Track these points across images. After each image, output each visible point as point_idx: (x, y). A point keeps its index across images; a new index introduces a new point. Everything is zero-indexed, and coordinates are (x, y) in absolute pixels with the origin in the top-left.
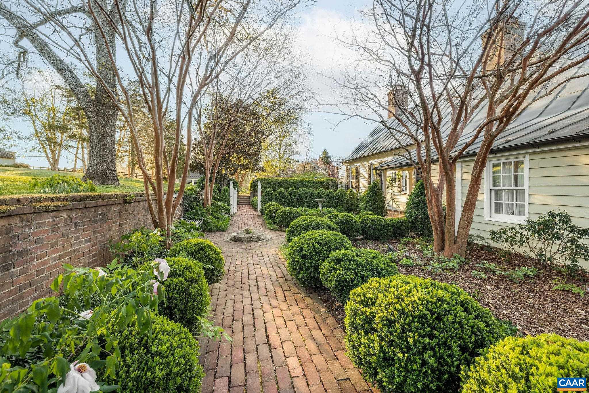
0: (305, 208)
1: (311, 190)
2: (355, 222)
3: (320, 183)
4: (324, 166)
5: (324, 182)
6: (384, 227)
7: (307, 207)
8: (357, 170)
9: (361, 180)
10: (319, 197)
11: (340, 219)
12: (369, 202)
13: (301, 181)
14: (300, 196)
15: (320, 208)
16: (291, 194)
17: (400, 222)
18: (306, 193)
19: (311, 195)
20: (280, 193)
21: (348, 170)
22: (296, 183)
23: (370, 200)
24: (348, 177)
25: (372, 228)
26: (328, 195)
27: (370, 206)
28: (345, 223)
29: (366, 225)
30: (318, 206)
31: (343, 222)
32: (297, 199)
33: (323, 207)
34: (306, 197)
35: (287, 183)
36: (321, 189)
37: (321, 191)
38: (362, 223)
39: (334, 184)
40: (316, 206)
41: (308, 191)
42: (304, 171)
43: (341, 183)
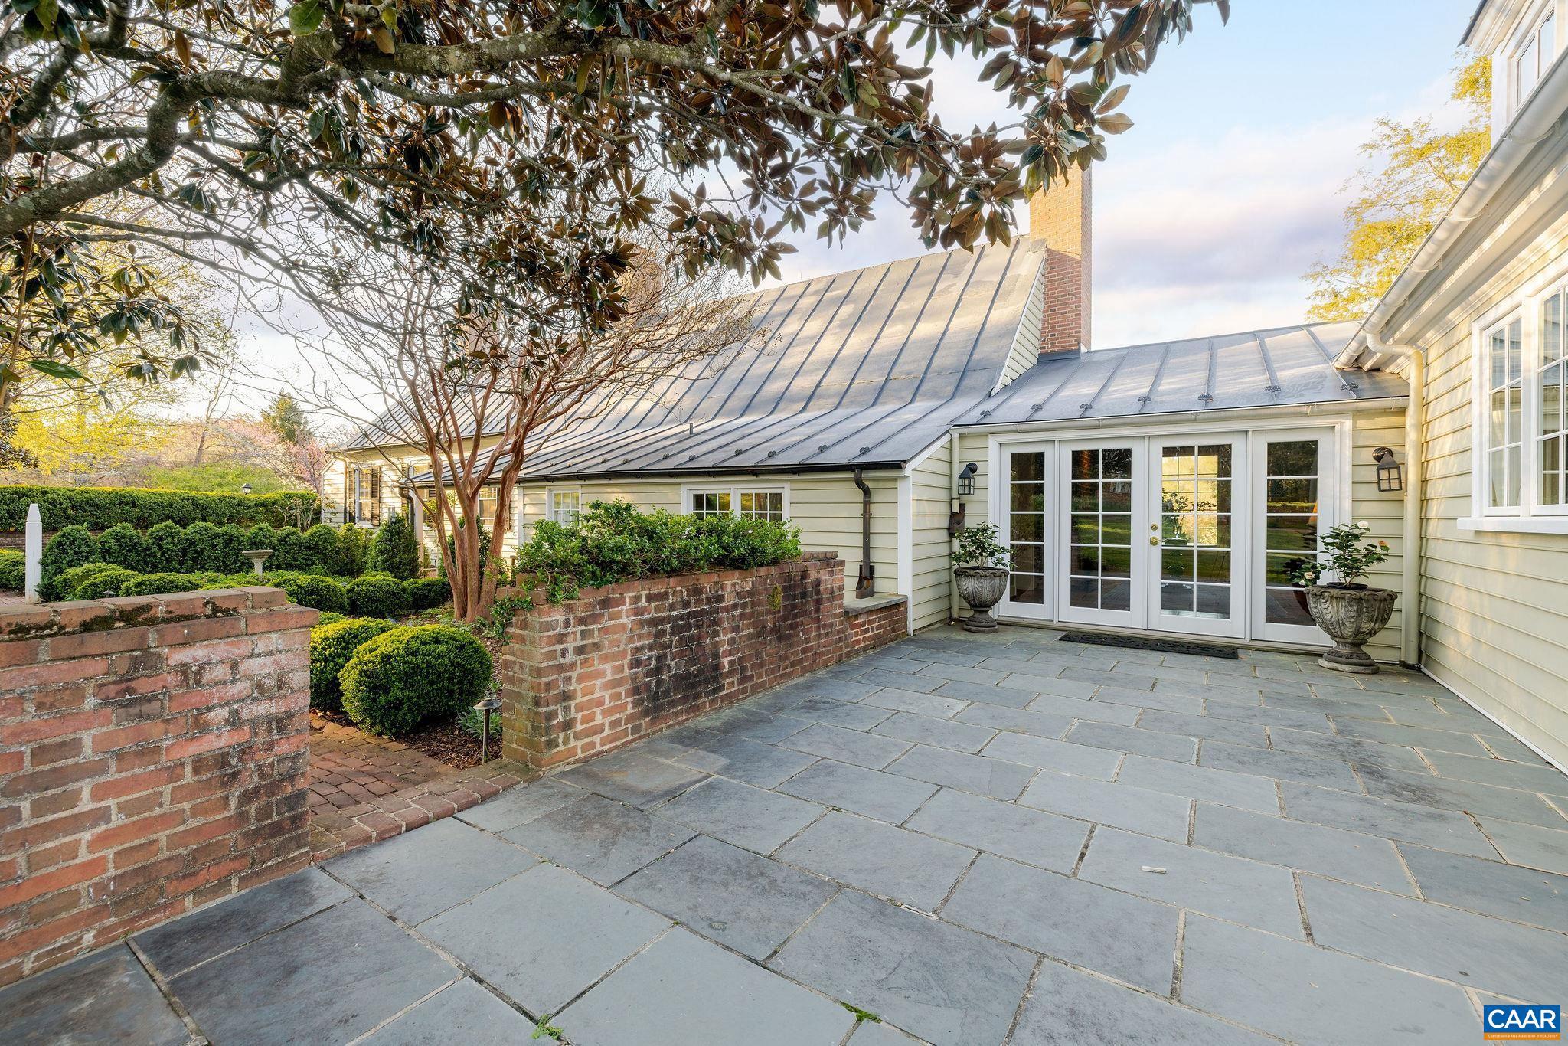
0: (209, 573)
1: (229, 528)
2: (334, 590)
3: (264, 504)
4: (281, 448)
5: (274, 503)
6: (394, 594)
7: (218, 570)
8: (376, 477)
9: (385, 500)
10: (254, 544)
11: (300, 587)
12: (382, 554)
13: (193, 499)
14: (193, 543)
15: (258, 570)
16: (161, 539)
17: (428, 585)
18: (213, 537)
19: (230, 540)
20: (119, 538)
21: (350, 474)
22: (171, 505)
23: (385, 549)
24: (351, 490)
25: (370, 598)
26: (283, 540)
27: (384, 562)
28: (312, 593)
29: (359, 595)
30: (251, 566)
31: (306, 592)
32: (184, 552)
33: (265, 568)
34: (214, 546)
35: (134, 505)
36: (263, 525)
37: (261, 529)
38: (349, 591)
39: (308, 509)
40: (245, 568)
41: (221, 530)
42: (198, 459)
43: (328, 506)
